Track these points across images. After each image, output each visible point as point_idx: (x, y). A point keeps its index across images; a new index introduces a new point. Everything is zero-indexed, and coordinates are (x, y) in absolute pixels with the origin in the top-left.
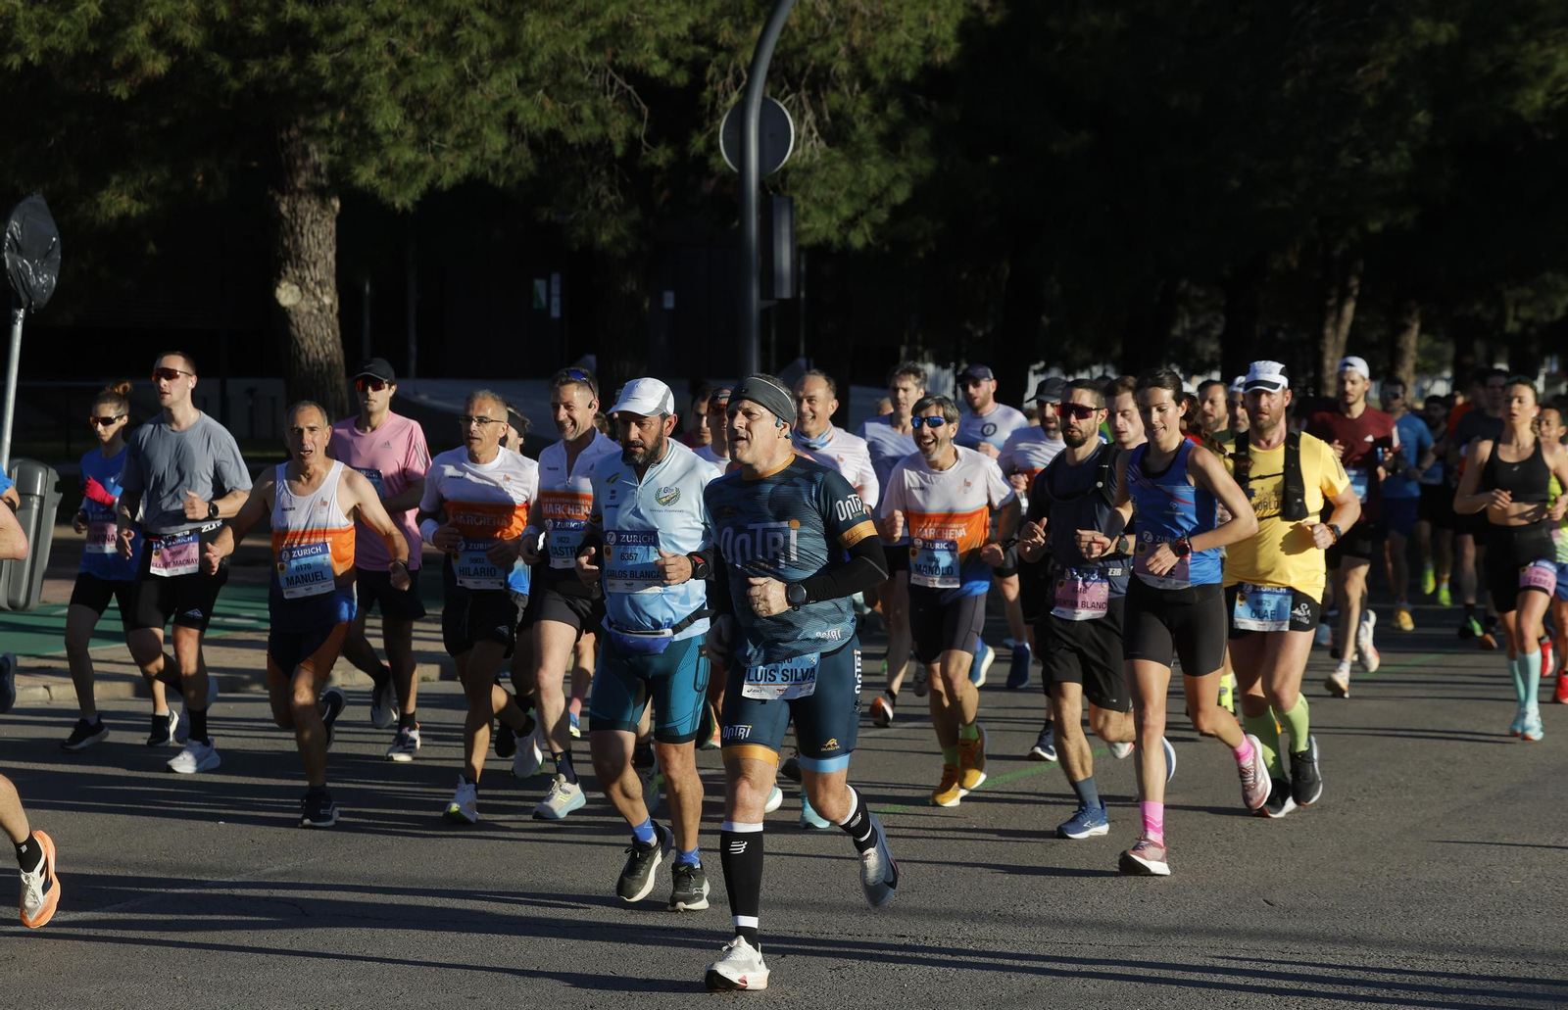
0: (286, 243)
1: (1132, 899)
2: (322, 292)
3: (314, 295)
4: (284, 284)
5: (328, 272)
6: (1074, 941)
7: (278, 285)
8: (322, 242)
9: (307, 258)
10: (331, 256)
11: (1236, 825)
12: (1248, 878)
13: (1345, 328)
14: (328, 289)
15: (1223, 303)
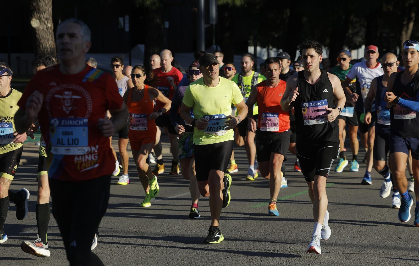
0: (34, 4)
1: (350, 236)
2: (47, 22)
3: (45, 23)
4: (34, 19)
5: (49, 15)
6: (331, 252)
7: (31, 20)
8: (47, 4)
9: (42, 10)
10: (50, 9)
11: (384, 210)
12: (391, 229)
13: (410, 32)
14: (49, 21)
15: (366, 24)
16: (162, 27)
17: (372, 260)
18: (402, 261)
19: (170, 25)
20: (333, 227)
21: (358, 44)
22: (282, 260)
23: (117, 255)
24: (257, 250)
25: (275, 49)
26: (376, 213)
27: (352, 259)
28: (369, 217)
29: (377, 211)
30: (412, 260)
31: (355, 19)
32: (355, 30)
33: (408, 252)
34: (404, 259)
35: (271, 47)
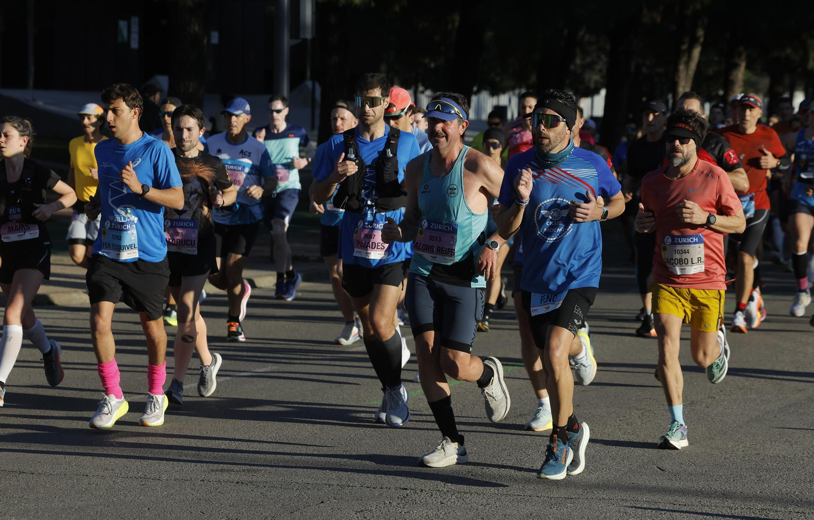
12: (645, 451)
13: (693, 65)
15: (608, 47)
16: (205, 41)
17: (605, 511)
18: (663, 513)
19: (221, 38)
20: (531, 446)
21: (592, 86)
22: (429, 508)
23: (101, 493)
24: (381, 488)
25: (428, 92)
26: (618, 420)
27: (567, 508)
28: (604, 426)
29: (619, 416)
30: (682, 512)
31: (587, 37)
32: (589, 59)
33: (677, 497)
34: (668, 511)
35: (421, 88)
